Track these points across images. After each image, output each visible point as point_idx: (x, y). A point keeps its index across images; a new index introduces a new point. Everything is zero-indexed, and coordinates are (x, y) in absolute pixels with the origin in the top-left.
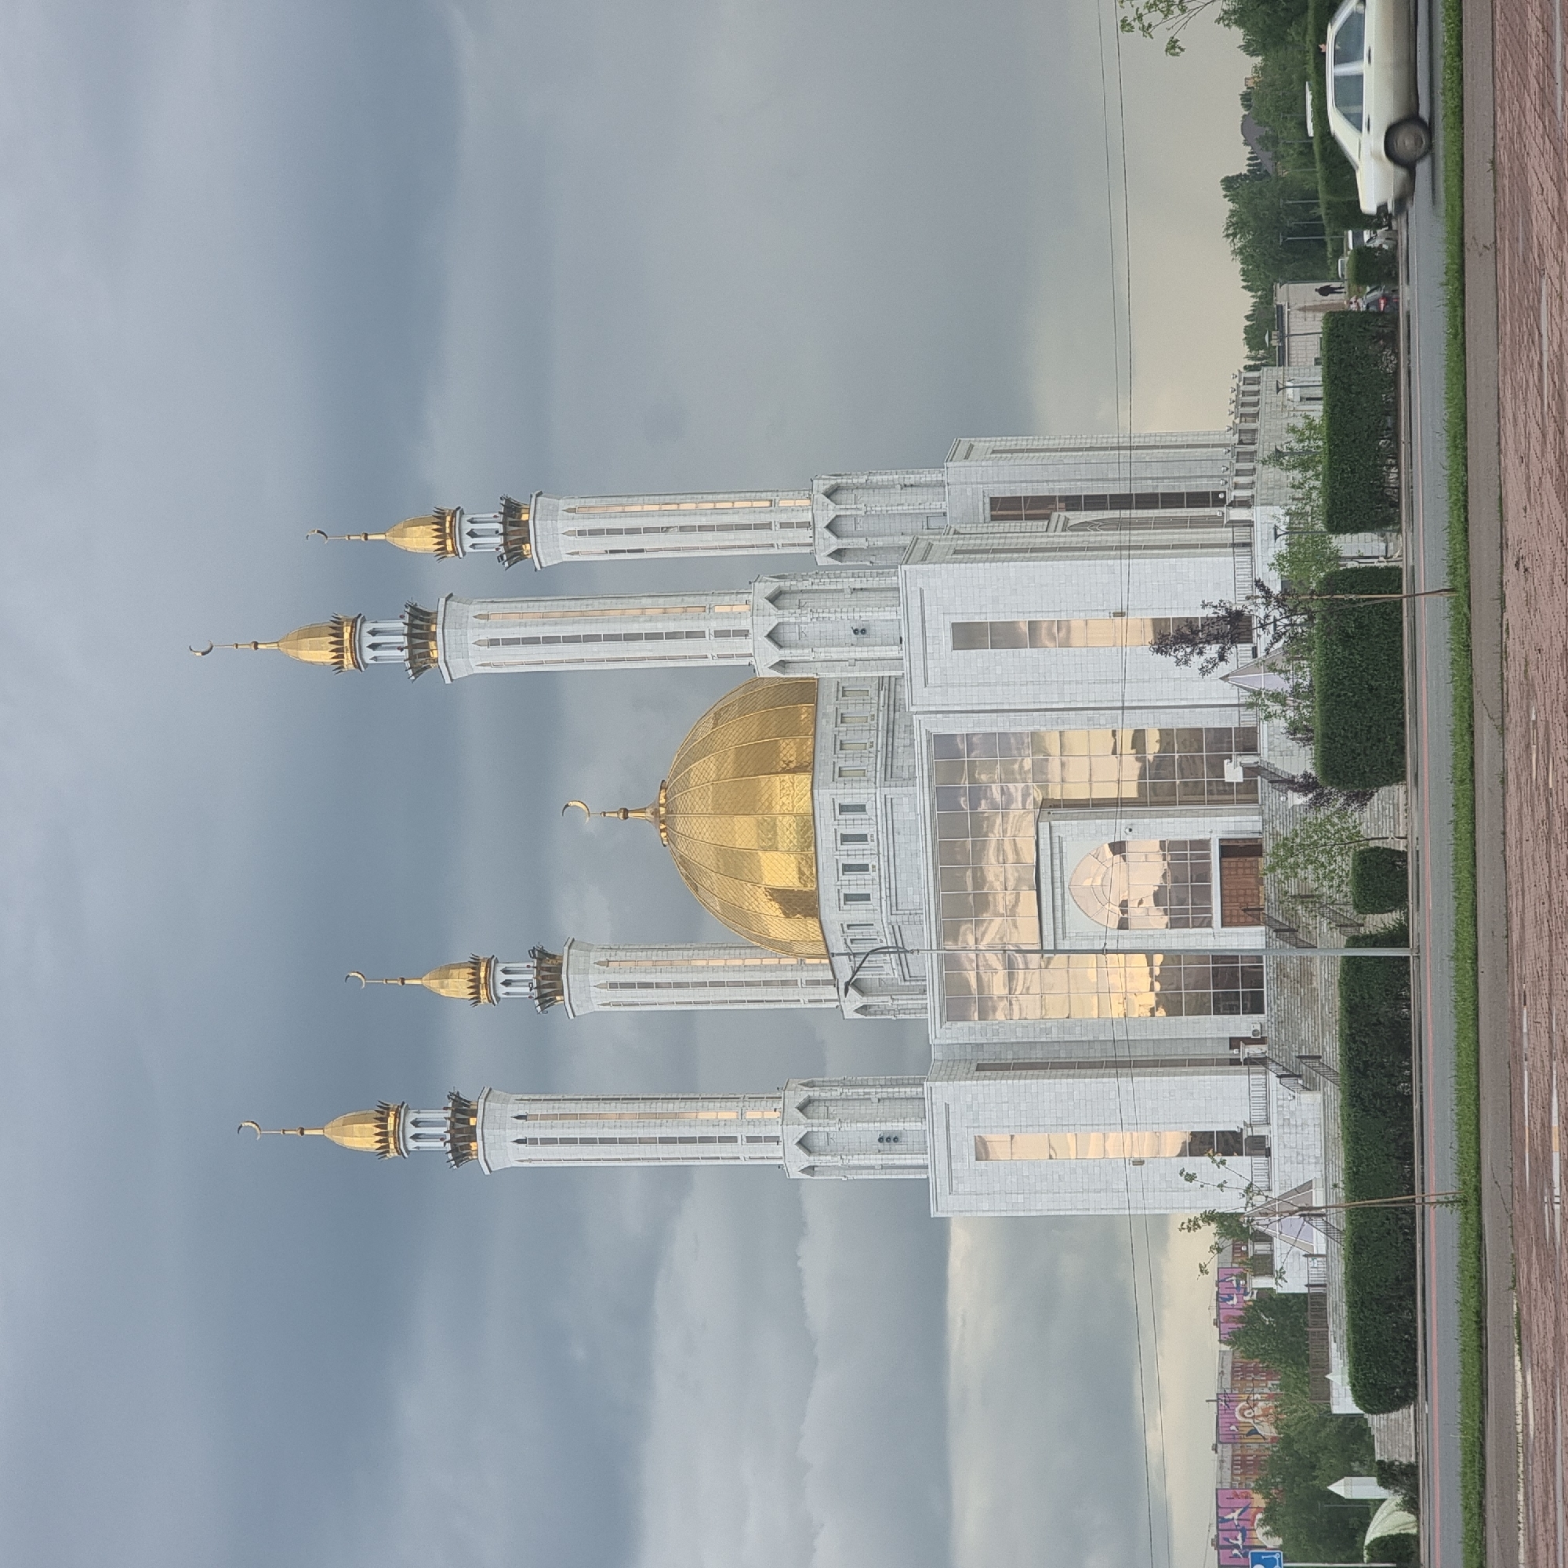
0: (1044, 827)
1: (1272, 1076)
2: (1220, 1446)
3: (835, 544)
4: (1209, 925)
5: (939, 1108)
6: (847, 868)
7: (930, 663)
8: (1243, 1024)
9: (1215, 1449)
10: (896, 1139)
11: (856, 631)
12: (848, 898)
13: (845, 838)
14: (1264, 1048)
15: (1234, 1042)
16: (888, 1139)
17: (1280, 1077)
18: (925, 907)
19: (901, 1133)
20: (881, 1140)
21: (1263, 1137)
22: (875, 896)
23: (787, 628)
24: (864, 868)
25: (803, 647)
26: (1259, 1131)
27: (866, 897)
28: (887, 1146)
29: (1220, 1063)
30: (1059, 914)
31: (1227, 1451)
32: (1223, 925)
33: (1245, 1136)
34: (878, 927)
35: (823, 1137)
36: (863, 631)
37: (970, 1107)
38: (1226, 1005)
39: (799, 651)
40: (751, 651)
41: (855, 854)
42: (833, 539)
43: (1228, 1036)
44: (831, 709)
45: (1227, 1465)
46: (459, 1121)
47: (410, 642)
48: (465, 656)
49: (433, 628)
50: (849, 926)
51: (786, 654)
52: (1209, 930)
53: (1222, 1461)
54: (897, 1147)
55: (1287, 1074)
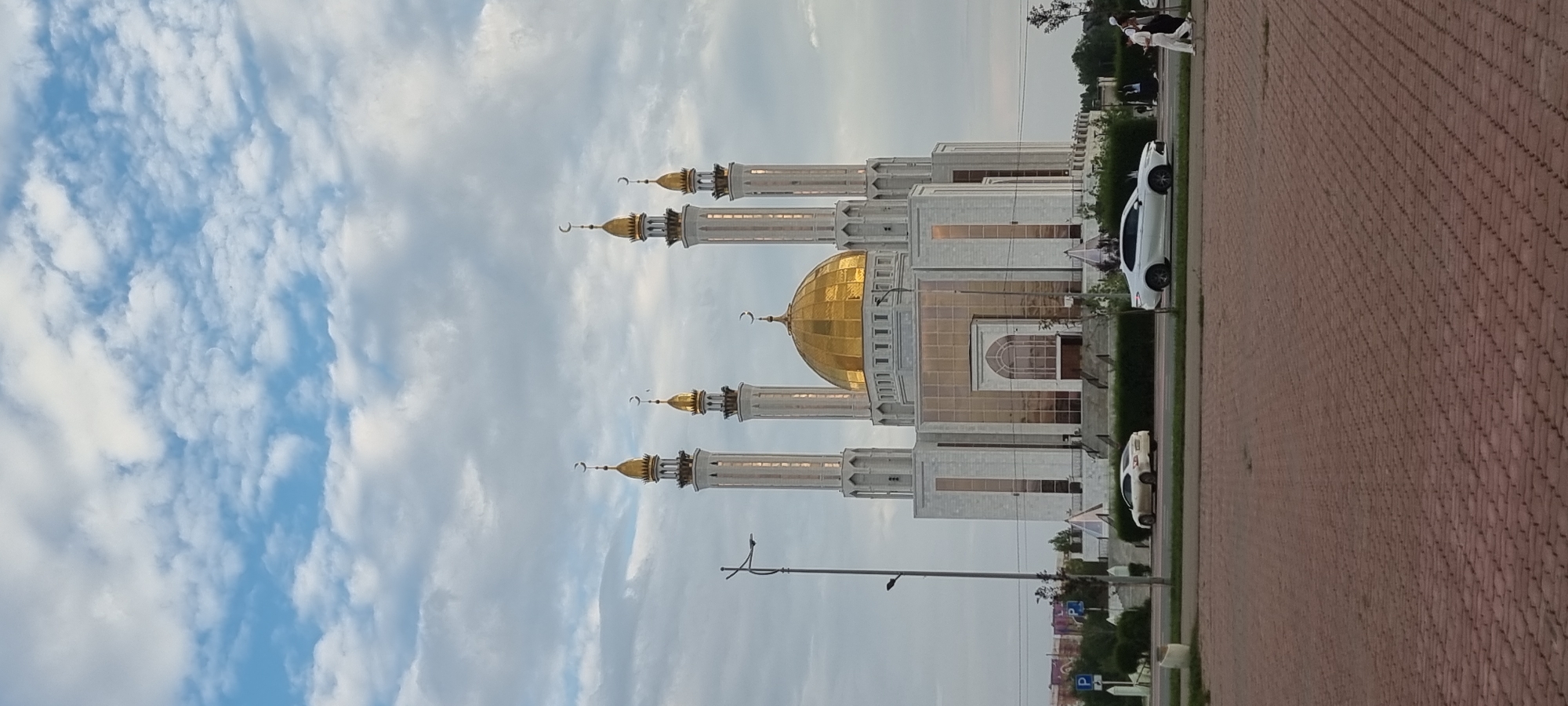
0: (974, 327)
1: (1084, 451)
2: (1053, 686)
3: (877, 192)
4: (1055, 378)
5: (919, 465)
6: (877, 346)
7: (921, 245)
8: (1070, 428)
9: (1050, 687)
10: (897, 479)
11: (886, 229)
12: (878, 361)
13: (877, 332)
14: (1080, 439)
15: (1065, 437)
16: (894, 479)
17: (1088, 452)
18: (915, 366)
19: (900, 475)
20: (890, 479)
21: (1079, 483)
22: (890, 361)
23: (852, 226)
24: (886, 346)
25: (860, 235)
26: (1078, 480)
27: (886, 361)
28: (892, 482)
29: (1059, 447)
30: (980, 371)
31: (1056, 688)
32: (1062, 378)
33: (1070, 482)
34: (891, 376)
35: (862, 477)
36: (889, 229)
37: (934, 464)
38: (1061, 419)
39: (858, 238)
40: (834, 237)
41: (881, 339)
42: (876, 189)
43: (1062, 434)
44: (872, 270)
45: (1056, 694)
46: (684, 465)
47: (668, 227)
48: (695, 235)
49: (680, 221)
50: (878, 375)
51: (852, 239)
52: (1055, 381)
53: (1054, 693)
54: (897, 482)
55: (1090, 452)
